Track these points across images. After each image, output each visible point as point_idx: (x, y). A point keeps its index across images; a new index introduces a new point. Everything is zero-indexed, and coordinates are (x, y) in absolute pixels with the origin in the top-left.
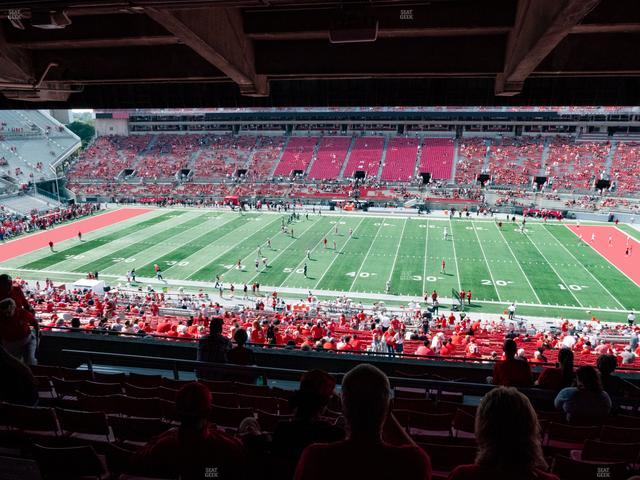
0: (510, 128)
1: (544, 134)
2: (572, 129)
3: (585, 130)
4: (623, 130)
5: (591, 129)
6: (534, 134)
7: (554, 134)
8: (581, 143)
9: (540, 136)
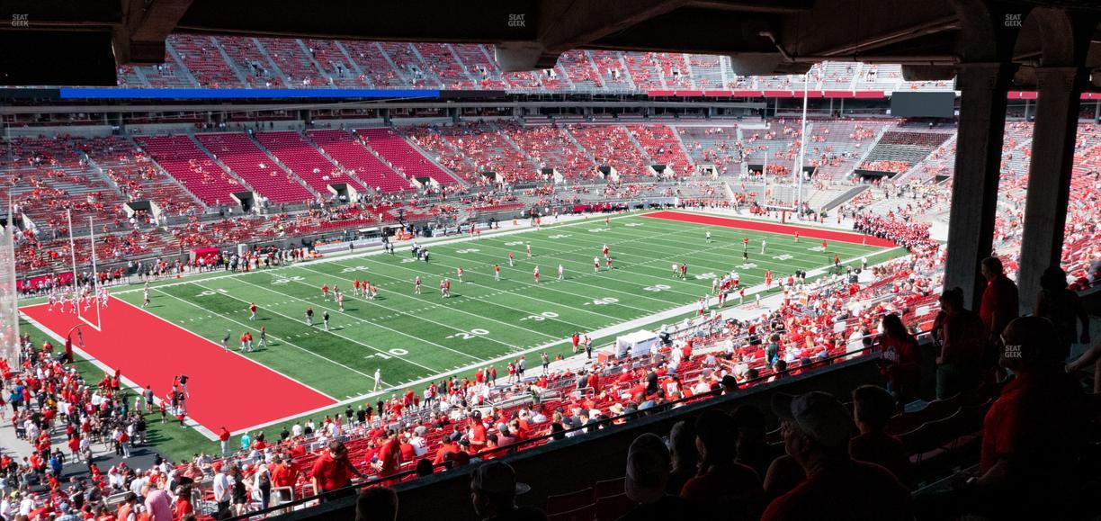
0: (441, 113)
1: (485, 119)
2: (509, 112)
3: (520, 112)
4: (556, 111)
5: (525, 111)
6: (475, 119)
7: (495, 118)
8: (532, 129)
9: (482, 121)
